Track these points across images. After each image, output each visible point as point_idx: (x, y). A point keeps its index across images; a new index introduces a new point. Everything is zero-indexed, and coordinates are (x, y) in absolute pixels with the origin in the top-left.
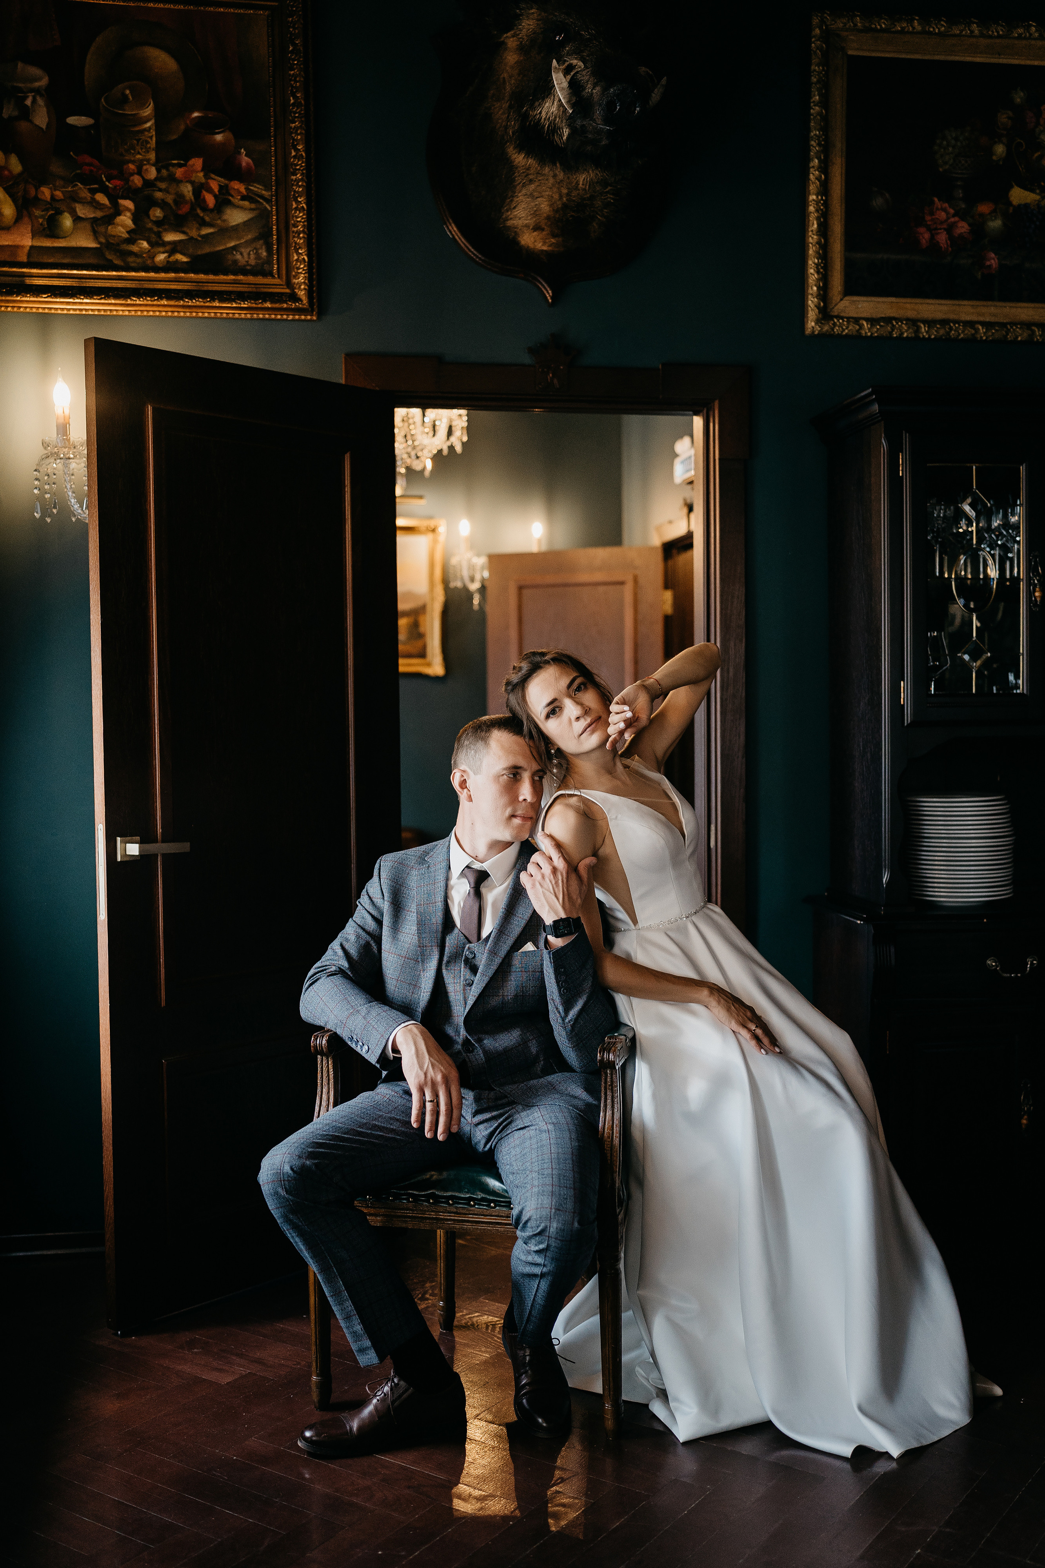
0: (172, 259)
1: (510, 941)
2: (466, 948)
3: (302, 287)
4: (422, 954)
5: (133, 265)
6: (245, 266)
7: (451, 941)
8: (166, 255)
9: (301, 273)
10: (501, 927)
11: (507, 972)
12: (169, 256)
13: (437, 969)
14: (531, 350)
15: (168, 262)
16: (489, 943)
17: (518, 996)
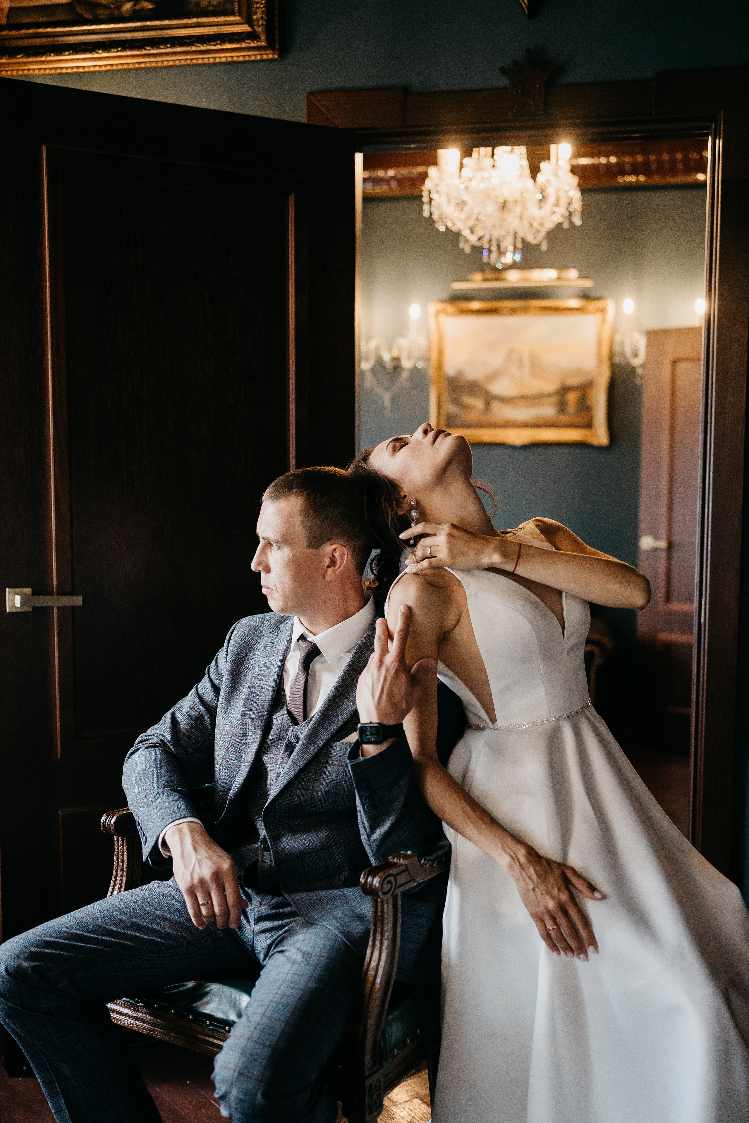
0: (138, 7)
1: (333, 728)
2: (290, 731)
3: (260, 22)
4: (245, 734)
5: (103, 17)
6: (207, 7)
7: (280, 719)
8: (132, 3)
9: (259, 8)
10: (326, 709)
11: (323, 763)
12: (135, 5)
13: (256, 752)
14: (503, 70)
15: (134, 11)
16: (309, 727)
17: (329, 793)
